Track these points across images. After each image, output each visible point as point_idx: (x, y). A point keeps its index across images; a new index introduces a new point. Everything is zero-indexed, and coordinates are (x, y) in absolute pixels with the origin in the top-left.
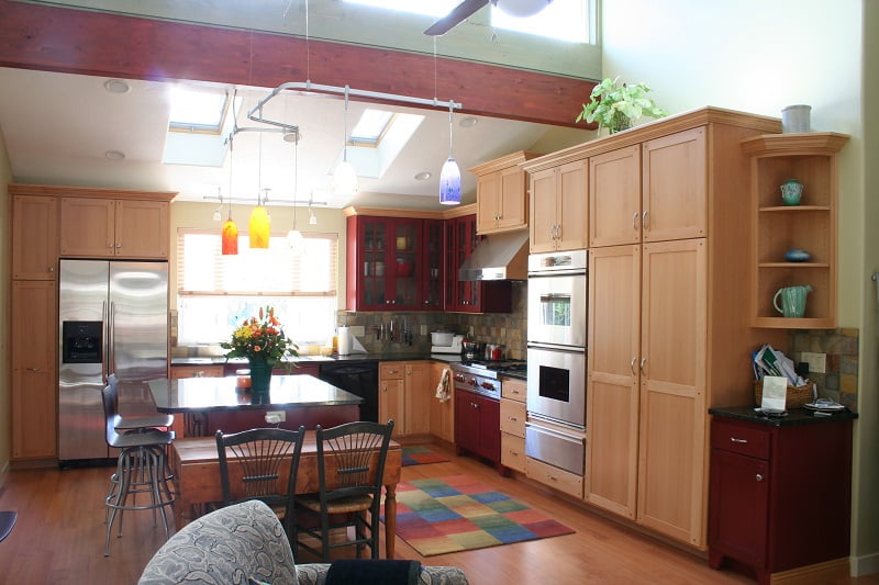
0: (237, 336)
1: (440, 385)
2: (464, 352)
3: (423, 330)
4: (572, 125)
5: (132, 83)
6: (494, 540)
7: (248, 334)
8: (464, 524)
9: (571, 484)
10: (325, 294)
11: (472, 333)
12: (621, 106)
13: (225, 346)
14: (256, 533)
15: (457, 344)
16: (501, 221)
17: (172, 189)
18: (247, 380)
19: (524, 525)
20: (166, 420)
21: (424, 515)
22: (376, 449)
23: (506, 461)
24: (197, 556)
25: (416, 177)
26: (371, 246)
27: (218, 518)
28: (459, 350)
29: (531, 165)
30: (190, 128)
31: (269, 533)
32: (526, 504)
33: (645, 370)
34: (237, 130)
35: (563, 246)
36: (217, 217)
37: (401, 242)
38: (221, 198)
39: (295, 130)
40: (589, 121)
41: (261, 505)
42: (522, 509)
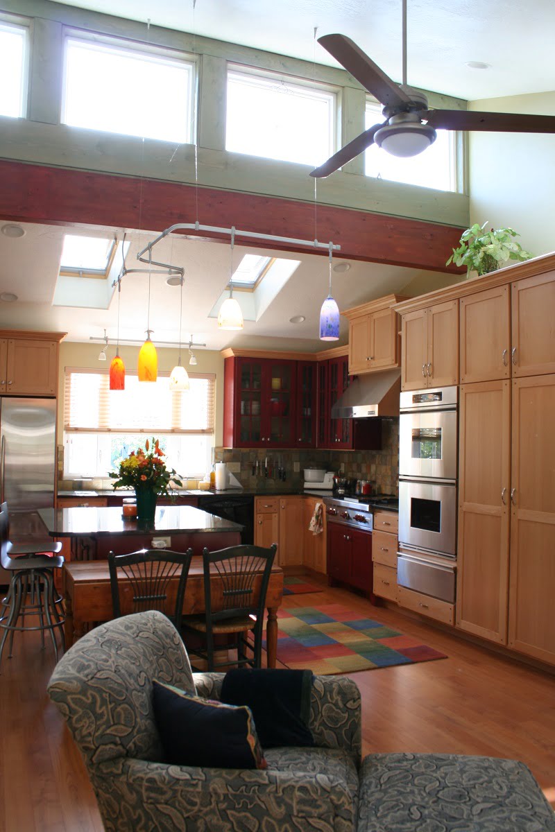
0: (125, 466)
1: (314, 519)
2: (335, 487)
3: (296, 467)
4: (442, 269)
5: (27, 227)
6: (368, 664)
7: (135, 464)
8: (341, 649)
9: (441, 611)
10: (203, 432)
11: (343, 469)
12: (490, 248)
13: (113, 476)
14: (157, 640)
15: (328, 480)
16: (373, 362)
17: (61, 329)
18: (133, 508)
19: (399, 651)
20: (55, 547)
21: (301, 641)
22: (259, 572)
23: (378, 590)
24: (104, 657)
25: (291, 320)
26: (247, 386)
27: (121, 624)
28: (330, 486)
29: (401, 307)
30: (79, 273)
31: (168, 641)
32: (399, 632)
33: (516, 500)
34: (126, 272)
35: (435, 382)
36: (103, 357)
37: (276, 382)
38: (106, 339)
39: (181, 271)
40: (459, 264)
41: (159, 615)
42: (394, 635)
